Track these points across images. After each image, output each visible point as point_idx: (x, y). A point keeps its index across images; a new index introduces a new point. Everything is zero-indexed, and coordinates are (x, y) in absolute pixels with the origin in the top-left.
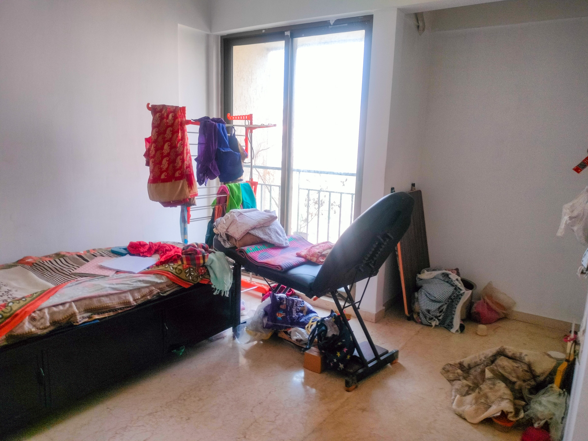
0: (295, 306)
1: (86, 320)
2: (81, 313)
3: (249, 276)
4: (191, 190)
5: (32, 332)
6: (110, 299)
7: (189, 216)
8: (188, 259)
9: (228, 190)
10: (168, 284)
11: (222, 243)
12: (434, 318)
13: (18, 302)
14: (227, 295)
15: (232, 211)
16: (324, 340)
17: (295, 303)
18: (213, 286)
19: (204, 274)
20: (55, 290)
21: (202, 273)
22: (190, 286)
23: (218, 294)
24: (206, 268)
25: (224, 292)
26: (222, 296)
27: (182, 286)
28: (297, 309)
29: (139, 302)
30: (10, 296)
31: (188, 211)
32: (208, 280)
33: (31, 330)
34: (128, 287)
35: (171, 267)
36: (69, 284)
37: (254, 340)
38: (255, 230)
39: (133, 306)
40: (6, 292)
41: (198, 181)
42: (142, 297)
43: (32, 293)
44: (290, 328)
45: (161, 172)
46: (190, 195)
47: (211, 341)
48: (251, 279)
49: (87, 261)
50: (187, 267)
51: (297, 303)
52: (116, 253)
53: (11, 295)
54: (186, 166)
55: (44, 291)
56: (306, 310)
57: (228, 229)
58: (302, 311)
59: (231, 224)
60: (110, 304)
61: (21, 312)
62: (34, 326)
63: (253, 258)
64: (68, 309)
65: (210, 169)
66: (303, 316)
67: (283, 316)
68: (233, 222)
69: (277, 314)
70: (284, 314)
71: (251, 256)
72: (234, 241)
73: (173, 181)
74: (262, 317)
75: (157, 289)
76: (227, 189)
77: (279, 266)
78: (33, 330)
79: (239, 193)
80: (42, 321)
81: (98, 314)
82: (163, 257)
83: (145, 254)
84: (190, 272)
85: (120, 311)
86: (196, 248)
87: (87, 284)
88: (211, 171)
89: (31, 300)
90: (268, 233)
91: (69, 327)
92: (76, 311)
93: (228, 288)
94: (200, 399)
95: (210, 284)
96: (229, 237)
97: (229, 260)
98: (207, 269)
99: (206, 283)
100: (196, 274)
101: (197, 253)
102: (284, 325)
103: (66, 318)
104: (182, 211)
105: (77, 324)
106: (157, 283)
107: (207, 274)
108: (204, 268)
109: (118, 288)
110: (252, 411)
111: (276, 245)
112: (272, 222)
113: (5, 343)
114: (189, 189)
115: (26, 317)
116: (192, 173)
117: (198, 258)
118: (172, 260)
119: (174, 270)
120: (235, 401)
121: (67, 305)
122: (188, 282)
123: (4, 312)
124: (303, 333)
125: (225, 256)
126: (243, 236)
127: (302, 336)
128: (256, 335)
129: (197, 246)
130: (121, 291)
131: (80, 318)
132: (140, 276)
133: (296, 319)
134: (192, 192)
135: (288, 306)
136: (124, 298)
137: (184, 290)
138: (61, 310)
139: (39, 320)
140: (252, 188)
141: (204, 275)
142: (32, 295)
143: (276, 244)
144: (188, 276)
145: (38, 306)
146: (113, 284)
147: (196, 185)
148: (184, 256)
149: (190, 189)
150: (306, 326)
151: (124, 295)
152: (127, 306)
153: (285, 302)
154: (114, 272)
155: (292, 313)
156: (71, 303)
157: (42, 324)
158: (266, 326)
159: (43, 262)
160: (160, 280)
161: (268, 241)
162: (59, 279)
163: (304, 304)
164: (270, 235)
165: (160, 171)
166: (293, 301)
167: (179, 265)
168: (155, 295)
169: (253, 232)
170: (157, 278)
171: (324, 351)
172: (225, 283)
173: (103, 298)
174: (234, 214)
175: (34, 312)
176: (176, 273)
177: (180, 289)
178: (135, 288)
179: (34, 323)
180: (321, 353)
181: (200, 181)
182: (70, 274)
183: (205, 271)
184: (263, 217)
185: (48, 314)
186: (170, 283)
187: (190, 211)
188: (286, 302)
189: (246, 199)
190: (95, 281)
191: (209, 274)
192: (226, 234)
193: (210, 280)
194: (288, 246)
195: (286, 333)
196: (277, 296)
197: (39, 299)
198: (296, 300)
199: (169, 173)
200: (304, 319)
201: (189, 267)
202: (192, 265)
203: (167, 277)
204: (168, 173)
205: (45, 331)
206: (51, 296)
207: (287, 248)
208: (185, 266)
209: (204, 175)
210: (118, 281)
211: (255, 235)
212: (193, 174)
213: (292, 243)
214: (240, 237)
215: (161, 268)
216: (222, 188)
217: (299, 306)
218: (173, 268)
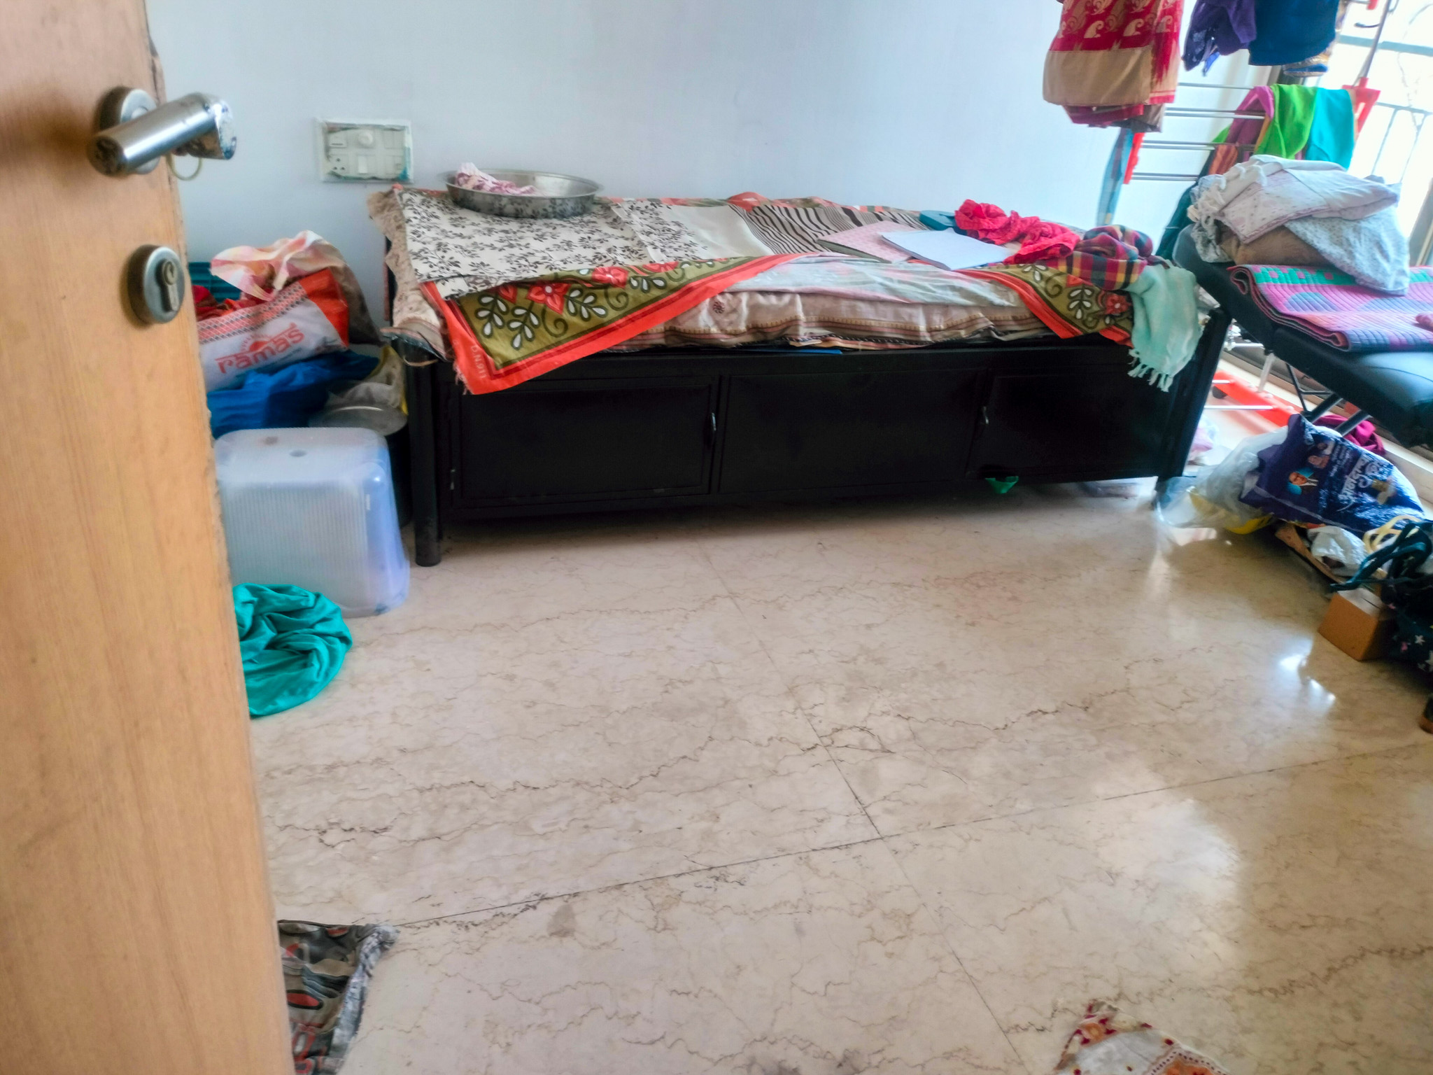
0: (1360, 471)
1: (817, 342)
2: (810, 325)
3: (1258, 376)
4: (1157, 82)
5: (709, 334)
6: (877, 313)
7: (1133, 161)
8: (1085, 264)
9: (1274, 101)
10: (1018, 316)
11: (1199, 247)
13: (698, 265)
14: (1165, 387)
15: (1258, 158)
16: (1406, 575)
17: (1360, 464)
18: (1132, 353)
19: (1117, 315)
20: (773, 262)
21: (1115, 310)
22: (1071, 335)
23: (1141, 376)
24: (1130, 300)
25: (1160, 376)
26: (1151, 384)
27: (1051, 331)
28: (1362, 480)
29: (939, 338)
30: (689, 253)
31: (1135, 145)
32: (1125, 333)
33: (709, 330)
34: (922, 294)
35: (1036, 274)
36: (803, 257)
37: (1203, 525)
38: (1307, 225)
39: (922, 343)
40: (685, 245)
41: (1185, 58)
42: (949, 328)
43: (728, 256)
44: (1317, 523)
45: (1090, 20)
46: (1152, 95)
47: (1093, 494)
48: (1262, 384)
49: (859, 224)
50: (1079, 284)
51: (1367, 464)
52: (928, 223)
53: (693, 252)
54: (1164, 6)
55: (750, 259)
56: (1390, 492)
57: (1226, 206)
58: (1374, 492)
59: (1239, 195)
60: (873, 323)
61: (699, 286)
62: (717, 323)
63: (1271, 301)
64: (786, 307)
65: (1228, 18)
66: (1375, 505)
67: (1307, 484)
68: (1250, 189)
69: (1292, 477)
70: (1315, 481)
71: (1265, 292)
72: (1234, 243)
73: (1115, 47)
74: (1245, 472)
75: (987, 319)
76: (1271, 99)
77: (1341, 333)
78: (714, 330)
79: (1305, 117)
80: (733, 317)
81: (845, 338)
82: (1026, 247)
83: (990, 236)
84: (1082, 297)
85: (890, 346)
86: (1118, 239)
87: (838, 266)
88: (1230, 26)
89: (724, 269)
90: (1348, 240)
91: (780, 347)
92: (802, 316)
93: (1174, 368)
94: (1014, 599)
95: (1128, 344)
96: (1223, 232)
97: (1204, 298)
98: (1130, 304)
99: (1117, 338)
100: (1096, 308)
101: (1116, 252)
102: (1304, 511)
103: (777, 326)
104: (1119, 144)
105: (797, 345)
106: (992, 305)
107: (1128, 318)
108: (1123, 298)
109: (900, 291)
110: (1126, 668)
111: (1362, 283)
112: (1373, 211)
113: (662, 341)
114: (1152, 78)
115: (706, 298)
116: (1175, 31)
117: (1114, 268)
118: (1046, 258)
119: (1043, 284)
120: (1095, 632)
121: (787, 298)
122: (1072, 323)
123: (671, 278)
124: (1353, 548)
125: (1194, 285)
126: (1262, 233)
127: (1345, 553)
128: (1214, 512)
129: (1120, 235)
130: (905, 299)
131: (805, 334)
132: (957, 278)
133: (1347, 507)
134: (1158, 88)
135: (1335, 463)
136: (907, 319)
137: (1054, 340)
138: (772, 305)
139: (728, 314)
140: (1353, 107)
141: (1118, 317)
142: (727, 260)
143: (1362, 280)
144: (1074, 307)
145: (732, 284)
146: (891, 280)
147: (1176, 70)
148: (1077, 254)
149: (1155, 80)
150: (1370, 533)
151: (908, 310)
152: (909, 338)
153: (1328, 451)
154: (906, 257)
155: (1342, 485)
156: (794, 297)
157: (731, 323)
158: (1247, 497)
159: (773, 208)
160: (1002, 299)
161: (1338, 265)
162: (788, 246)
163: (1389, 474)
164: (1350, 249)
165: (1087, 15)
166: (1356, 455)
167: (1060, 274)
168: (978, 332)
169: (1298, 228)
170: (997, 291)
171: (1394, 605)
172: (1168, 354)
173: (861, 305)
174: (1259, 167)
175: (722, 293)
176: (1046, 291)
177: (1045, 337)
178: (937, 301)
179: (719, 317)
180: (1384, 611)
181: (1192, 57)
182: (814, 241)
183: (1124, 308)
184: (1349, 189)
185: (748, 305)
186: (1024, 313)
187: (1139, 147)
188: (1333, 451)
189: (1321, 138)
190: (859, 264)
191: (1132, 320)
192: (1217, 223)
193: (1130, 333)
194: (1400, 293)
195: (1302, 533)
196: (1311, 429)
197: (738, 271)
198: (1368, 454)
199: (1111, 24)
200: (1373, 514)
201: (1084, 284)
202: (1093, 280)
203: (1021, 296)
204: (1106, 24)
205: (734, 341)
206: (762, 271)
207: (1398, 299)
208: (1075, 279)
209: (1207, 39)
210: (906, 277)
211: (1303, 238)
212: (1176, 36)
213: (1421, 288)
214: (1253, 233)
215: (1013, 270)
216: (1256, 96)
217: (1370, 474)
218: (1042, 276)
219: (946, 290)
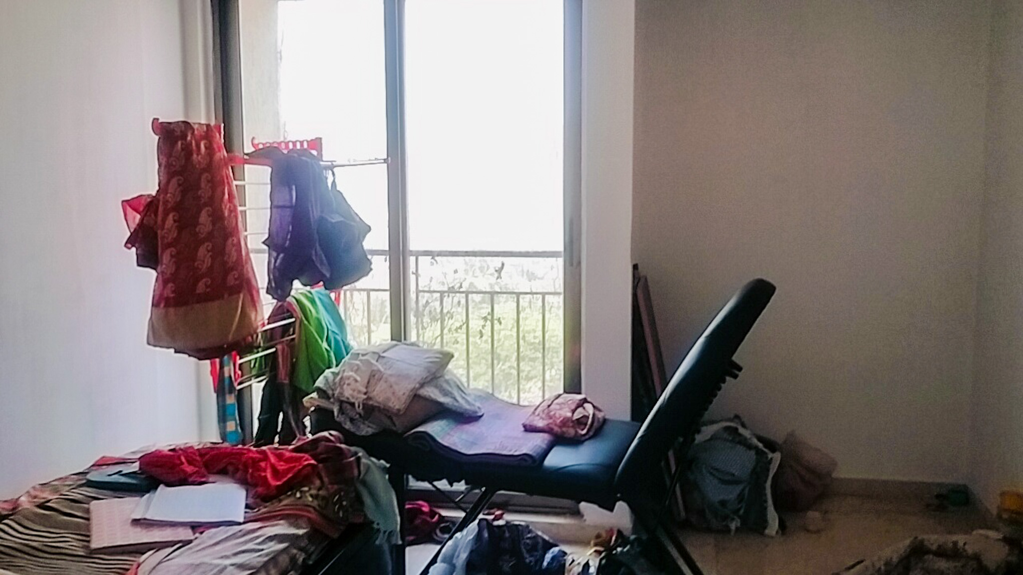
9: (296, 306)
10: (311, 537)
11: (347, 427)
12: (731, 515)
18: (373, 526)
19: (354, 501)
22: (340, 533)
23: (384, 541)
24: (354, 486)
26: (394, 543)
32: (362, 513)
34: (259, 556)
35: (307, 496)
38: (426, 388)
45: (196, 279)
50: (336, 490)
57: (367, 392)
59: (370, 381)
63: (453, 448)
68: (374, 376)
70: (513, 558)
73: (226, 296)
75: (301, 553)
84: (341, 499)
90: (448, 391)
95: (368, 521)
96: (368, 411)
99: (360, 520)
100: (348, 504)
106: (298, 538)
107: (359, 501)
112: (447, 366)
119: (315, 502)
122: (337, 524)
126: (408, 403)
132: (260, 528)
144: (338, 510)
148: (320, 467)
154: (190, 530)
160: (300, 529)
161: (454, 409)
164: (453, 396)
167: (320, 488)
168: (301, 567)
169: (423, 392)
170: (291, 524)
176: (320, 506)
182: (87, 552)
183: (355, 494)
184: (427, 357)
186: (312, 532)
191: (362, 501)
192: (364, 405)
193: (366, 512)
199: (215, 278)
201: (339, 489)
202: (340, 483)
203: (309, 519)
204: (212, 280)
208: (330, 488)
211: (431, 399)
214: (403, 405)
215: (290, 501)
216: (286, 307)
218: (311, 496)
219: (266, 543)
